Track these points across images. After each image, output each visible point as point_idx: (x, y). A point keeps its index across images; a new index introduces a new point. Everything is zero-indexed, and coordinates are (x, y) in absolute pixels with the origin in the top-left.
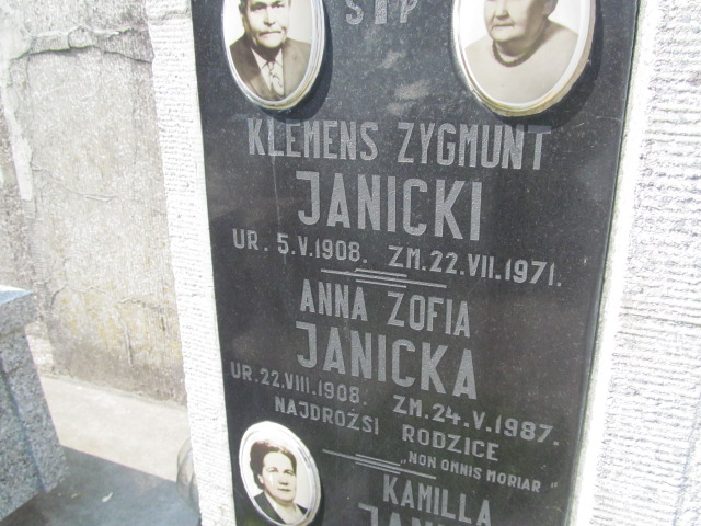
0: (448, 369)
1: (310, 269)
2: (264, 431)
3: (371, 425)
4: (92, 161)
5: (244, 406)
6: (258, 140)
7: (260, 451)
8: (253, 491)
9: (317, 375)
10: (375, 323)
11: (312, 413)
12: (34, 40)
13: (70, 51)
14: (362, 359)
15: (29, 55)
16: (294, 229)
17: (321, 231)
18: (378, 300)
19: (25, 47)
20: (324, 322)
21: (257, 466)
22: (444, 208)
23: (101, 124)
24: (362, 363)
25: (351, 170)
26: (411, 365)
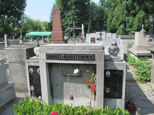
0: (38, 83)
1: (33, 79)
2: (32, 86)
3: (36, 85)
4: (16, 71)
5: (31, 85)
6: (31, 75)
7: (31, 87)
8: (31, 90)
9: (34, 84)
10: (36, 81)
11: (34, 85)
12: (11, 62)
13: (14, 63)
14: (36, 83)
15: (10, 63)
16: (33, 78)
17: (34, 78)
18: (36, 80)
19: (10, 62)
20: (34, 81)
21: (31, 88)
22: (38, 77)
23: (17, 68)
24: (35, 83)
25: (35, 76)
26: (37, 83)
